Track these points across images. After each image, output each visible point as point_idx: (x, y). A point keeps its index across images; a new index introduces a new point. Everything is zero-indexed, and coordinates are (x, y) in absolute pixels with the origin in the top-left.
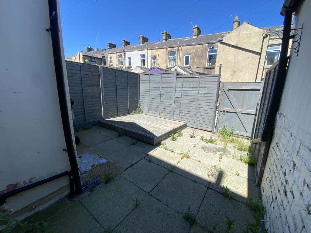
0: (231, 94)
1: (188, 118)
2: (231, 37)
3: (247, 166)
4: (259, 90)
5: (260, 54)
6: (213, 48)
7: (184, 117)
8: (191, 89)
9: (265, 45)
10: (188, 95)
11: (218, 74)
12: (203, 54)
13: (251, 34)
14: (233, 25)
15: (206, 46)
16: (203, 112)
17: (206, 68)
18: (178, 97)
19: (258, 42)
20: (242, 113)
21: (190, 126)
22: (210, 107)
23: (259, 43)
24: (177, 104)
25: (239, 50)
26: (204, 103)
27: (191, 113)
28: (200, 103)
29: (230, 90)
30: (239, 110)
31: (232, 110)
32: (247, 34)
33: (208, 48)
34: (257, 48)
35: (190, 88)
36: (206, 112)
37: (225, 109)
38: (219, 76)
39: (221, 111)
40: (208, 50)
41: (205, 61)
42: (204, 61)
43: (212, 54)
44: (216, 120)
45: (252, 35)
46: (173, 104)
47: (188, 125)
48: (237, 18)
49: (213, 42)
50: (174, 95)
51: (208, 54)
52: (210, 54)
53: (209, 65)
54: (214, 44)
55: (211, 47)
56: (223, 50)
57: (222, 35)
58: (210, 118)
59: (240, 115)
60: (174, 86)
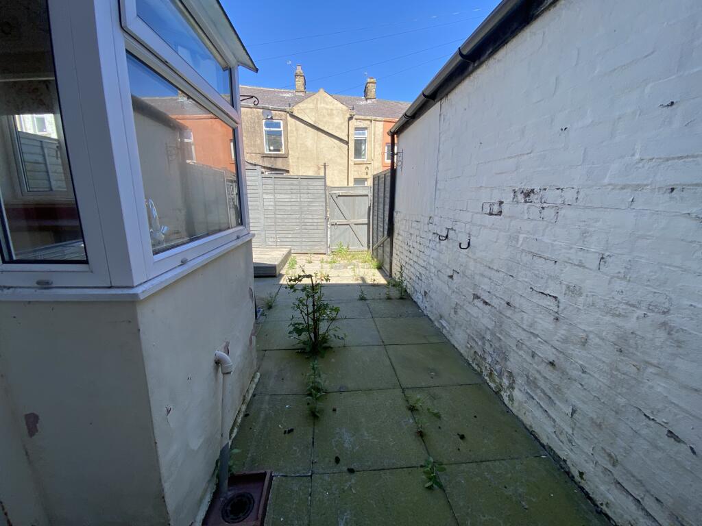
0: (340, 201)
1: (291, 240)
2: (305, 109)
3: (376, 270)
4: (367, 195)
5: (347, 143)
6: (272, 118)
7: (285, 240)
8: (289, 196)
9: (352, 131)
10: (286, 204)
11: (323, 175)
12: (254, 127)
13: (332, 110)
14: (295, 81)
15: (258, 113)
16: (312, 227)
17: (265, 156)
18: (270, 208)
19: (342, 124)
20: (355, 224)
21: (295, 251)
22: (319, 220)
23: (343, 127)
24: (269, 221)
25: (320, 133)
26: (310, 216)
27: (295, 232)
28: (306, 216)
29: (339, 196)
30: (352, 221)
31: (344, 221)
32: (327, 109)
33: (263, 117)
34: (343, 134)
35: (285, 194)
36: (315, 228)
37: (336, 221)
38: (324, 178)
39: (332, 225)
40: (264, 121)
41: (262, 142)
42: (259, 142)
43: (272, 129)
44: (329, 236)
45: (334, 112)
46: (262, 221)
47: (292, 252)
48: (299, 70)
49: (270, 107)
50: (262, 205)
51: (264, 128)
52: (268, 129)
53: (270, 150)
54: (272, 112)
55: (269, 117)
56: (296, 130)
57: (281, 95)
58: (322, 235)
59: (354, 227)
60: (260, 191)
